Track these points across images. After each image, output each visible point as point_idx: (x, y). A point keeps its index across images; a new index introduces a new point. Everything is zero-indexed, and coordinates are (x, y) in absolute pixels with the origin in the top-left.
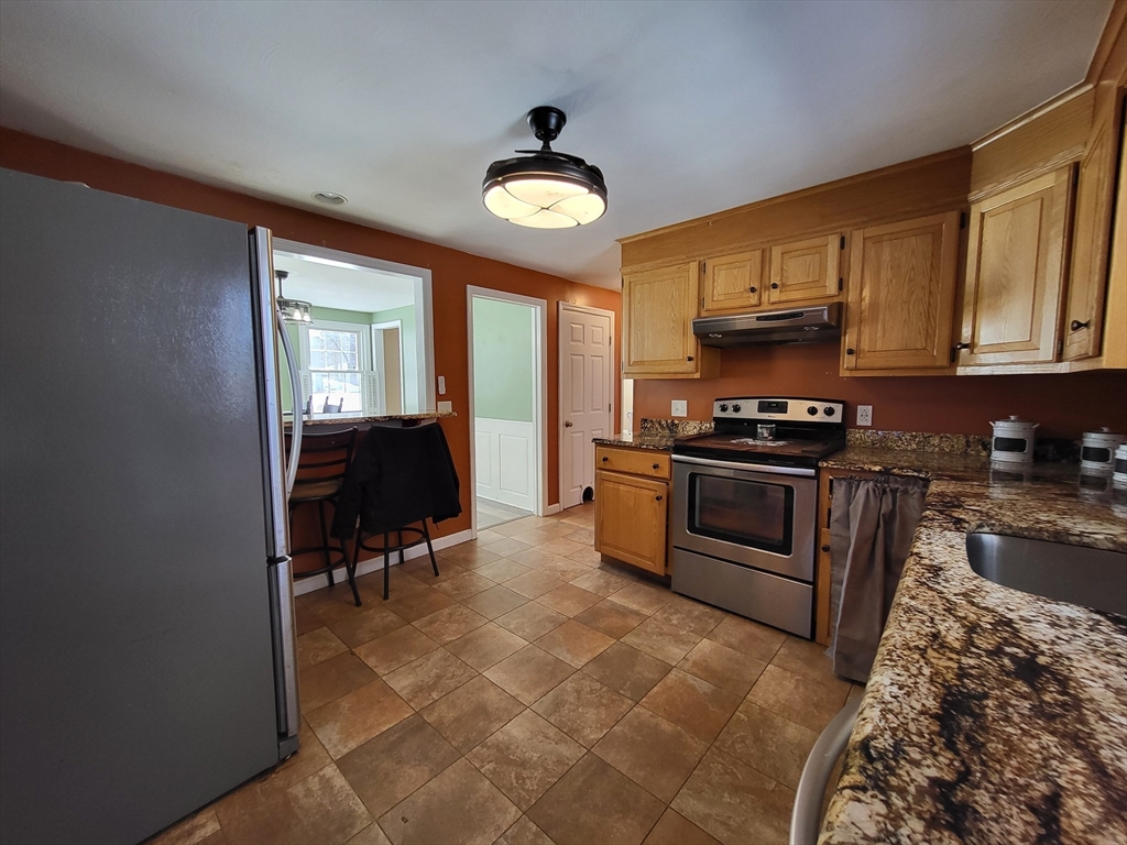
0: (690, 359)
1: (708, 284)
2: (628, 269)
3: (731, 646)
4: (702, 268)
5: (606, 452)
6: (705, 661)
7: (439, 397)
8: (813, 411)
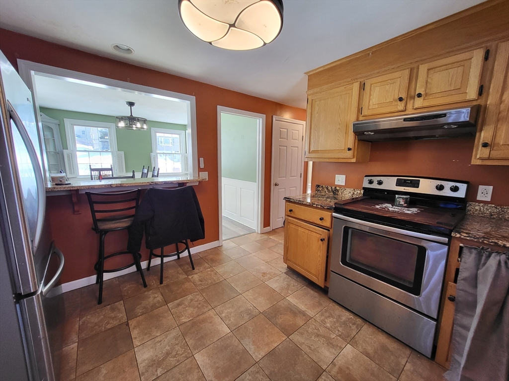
0: (349, 149)
1: (366, 97)
2: (311, 92)
3: (367, 355)
4: (363, 87)
5: (292, 206)
6: (348, 368)
7: (200, 170)
8: (440, 188)
